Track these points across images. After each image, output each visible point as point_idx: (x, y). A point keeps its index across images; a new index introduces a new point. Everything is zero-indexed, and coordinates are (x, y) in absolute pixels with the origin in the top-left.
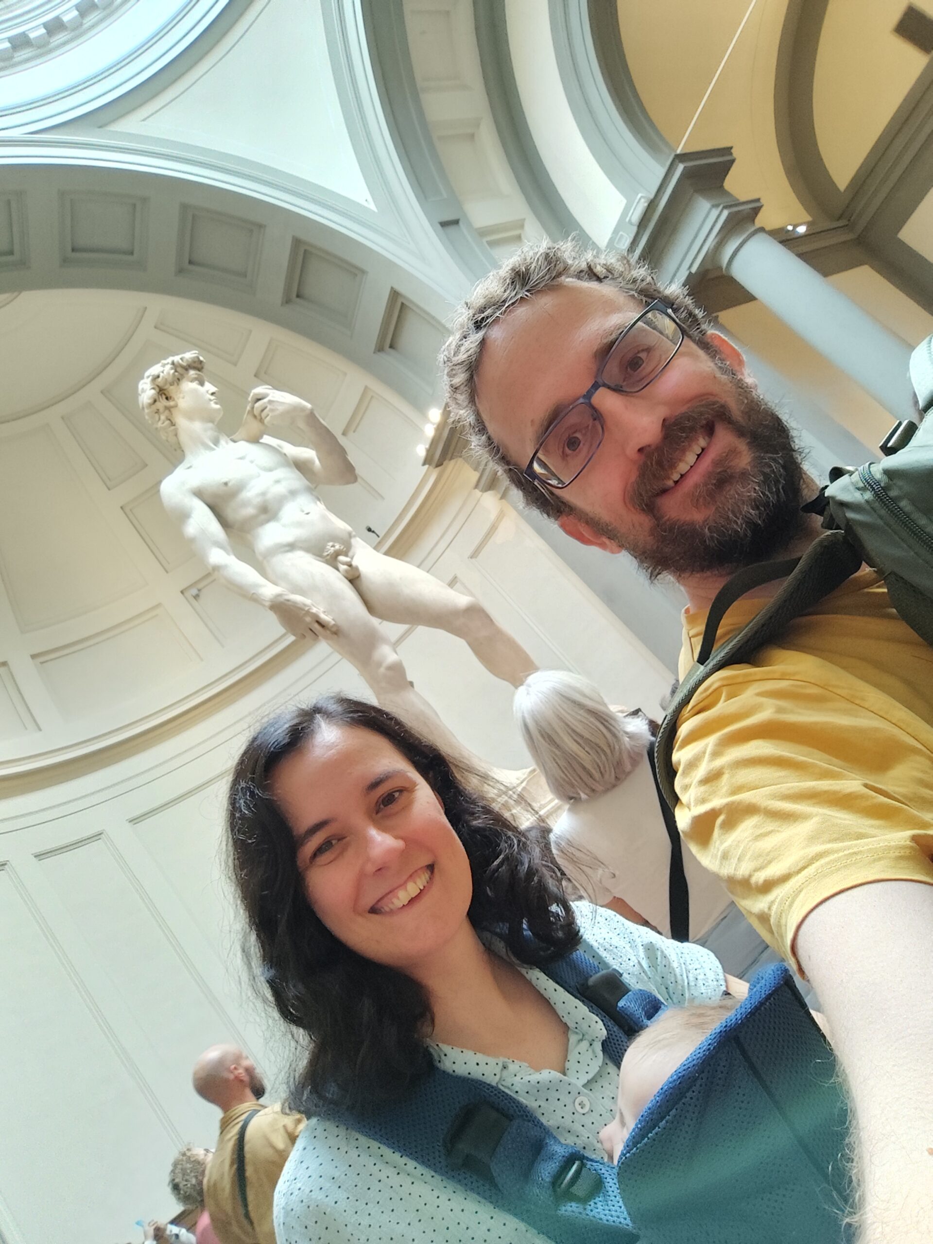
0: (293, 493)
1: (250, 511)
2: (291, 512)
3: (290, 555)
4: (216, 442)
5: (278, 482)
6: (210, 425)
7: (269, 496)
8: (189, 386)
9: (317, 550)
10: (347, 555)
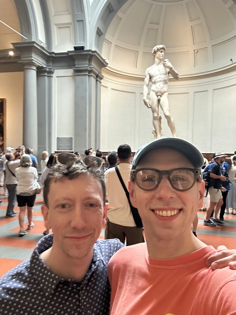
0: (160, 81)
1: (153, 81)
2: (157, 85)
3: (153, 92)
4: (158, 64)
5: (160, 78)
6: (159, 61)
7: (156, 80)
8: (159, 53)
9: (156, 93)
10: (161, 96)
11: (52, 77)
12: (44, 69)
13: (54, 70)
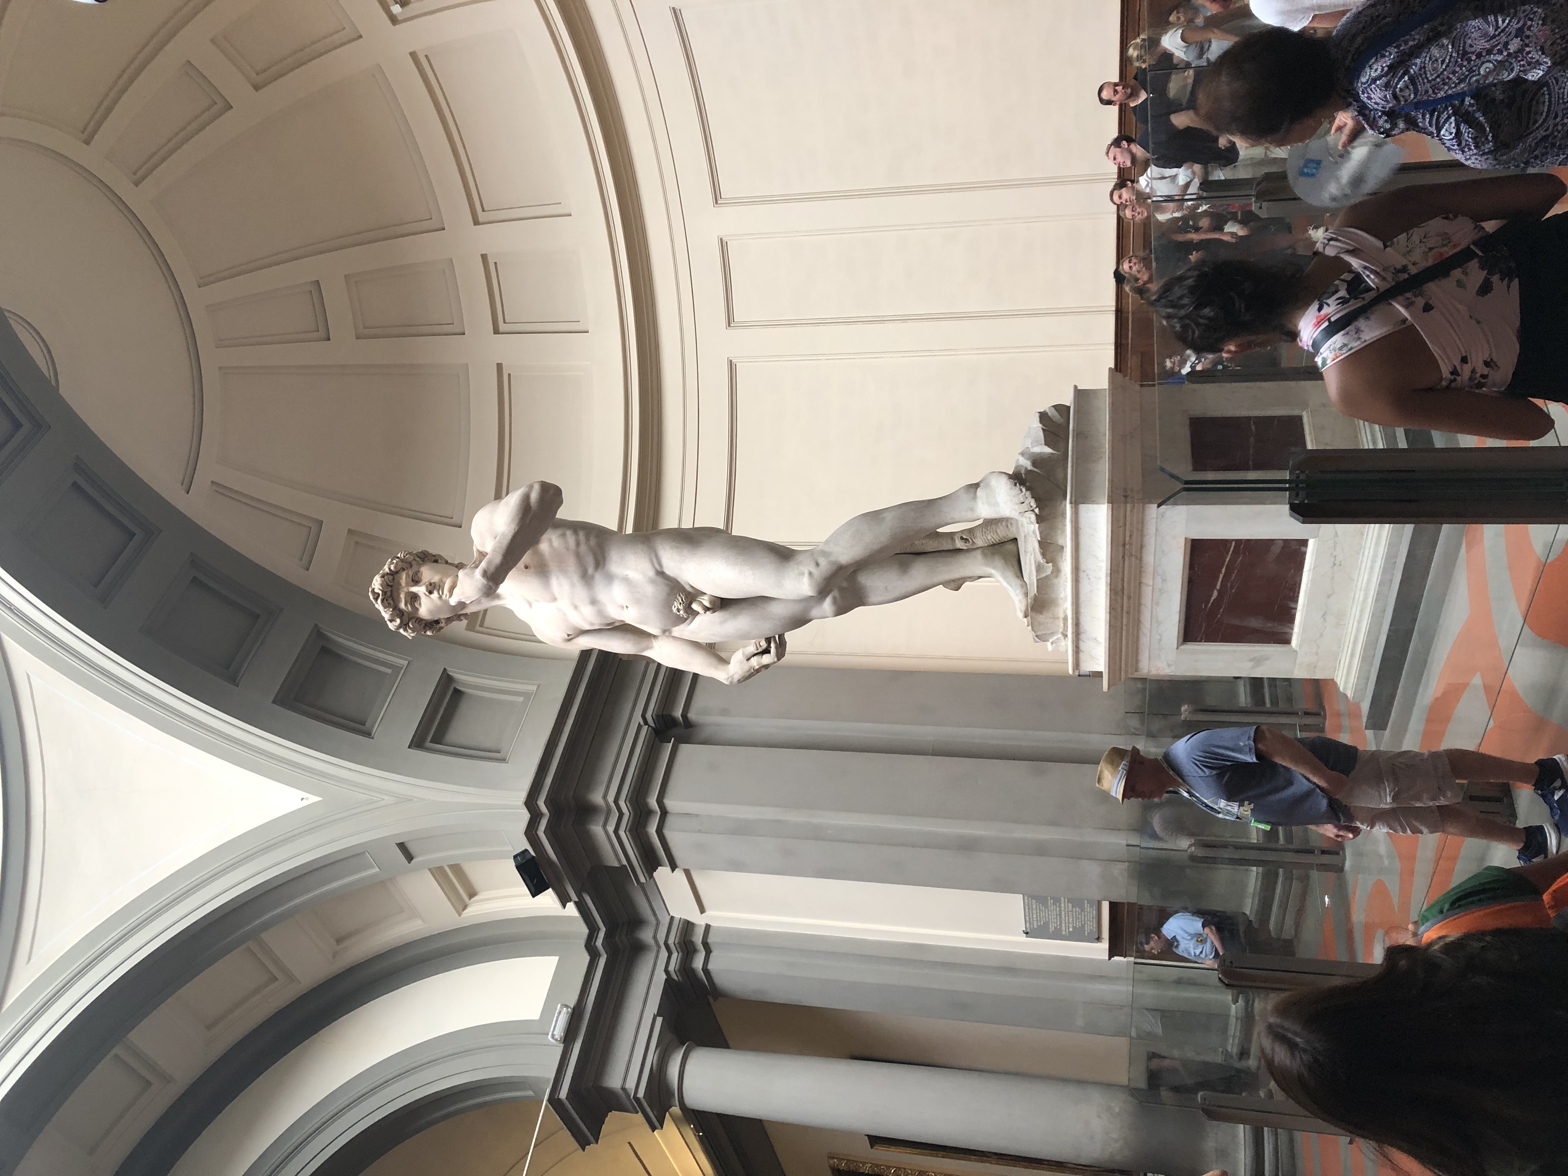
0: (594, 602)
5: (576, 607)
9: (680, 620)
10: (691, 596)
11: (708, 927)
12: (675, 978)
13: (672, 918)
